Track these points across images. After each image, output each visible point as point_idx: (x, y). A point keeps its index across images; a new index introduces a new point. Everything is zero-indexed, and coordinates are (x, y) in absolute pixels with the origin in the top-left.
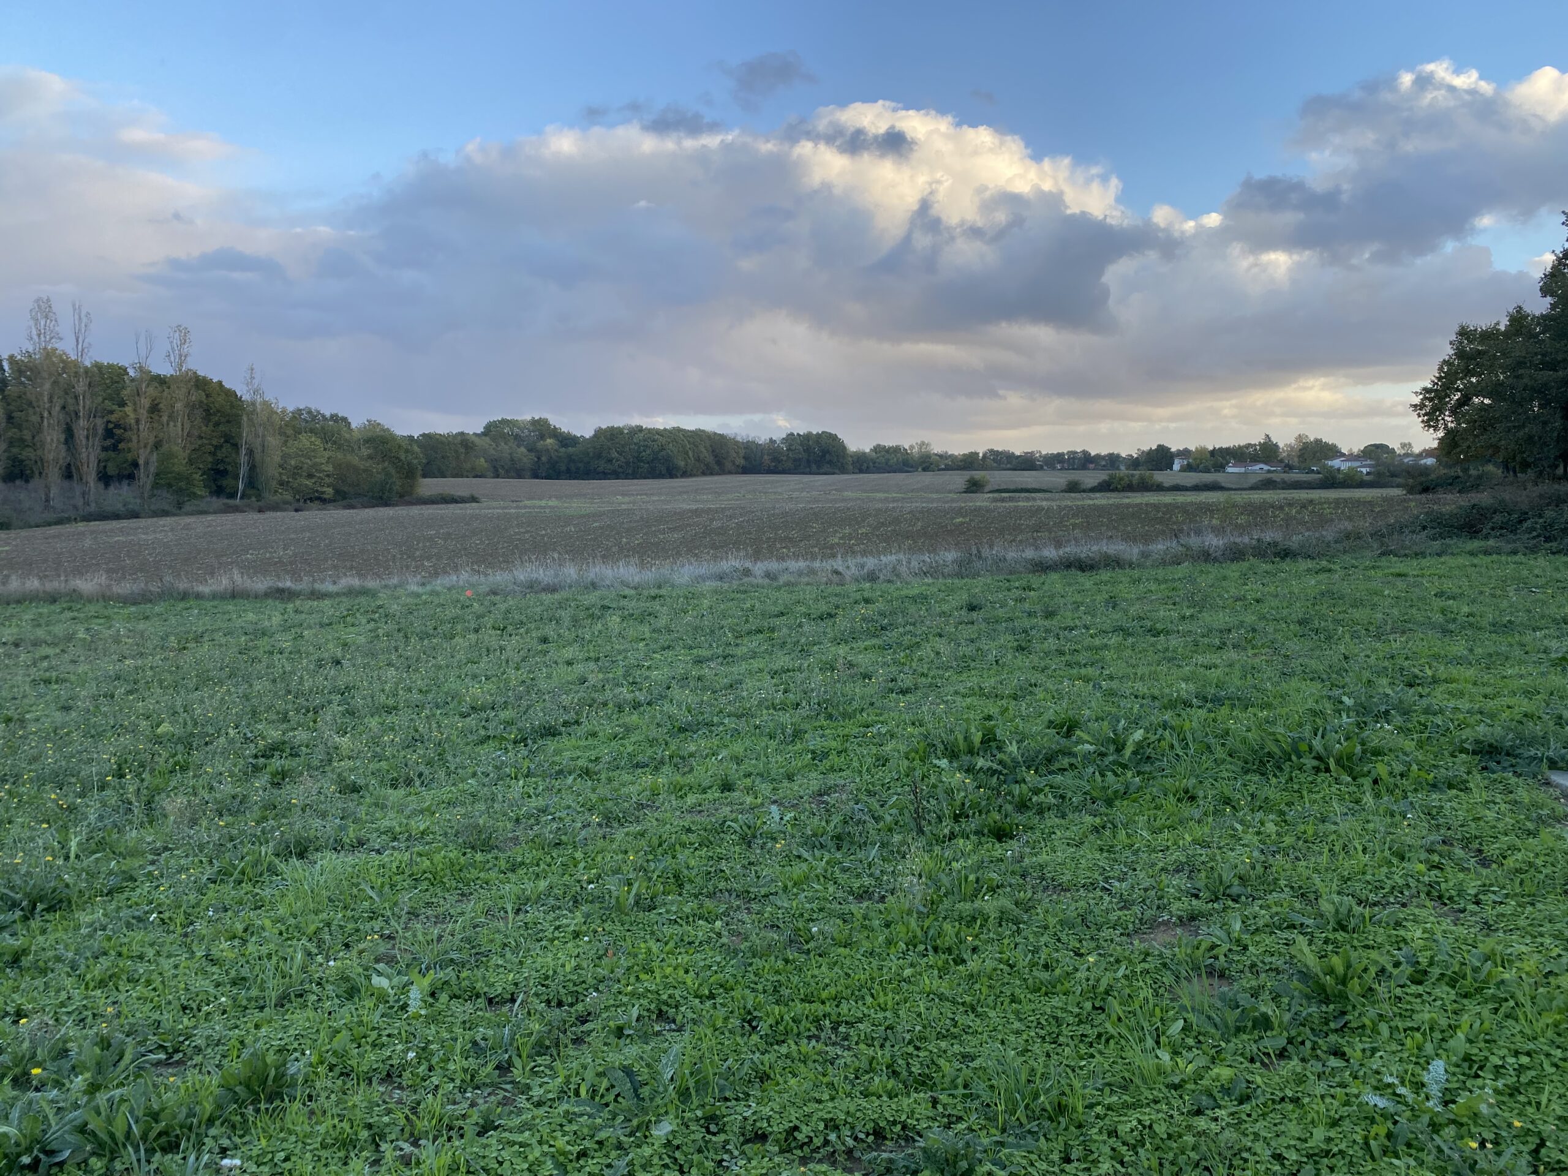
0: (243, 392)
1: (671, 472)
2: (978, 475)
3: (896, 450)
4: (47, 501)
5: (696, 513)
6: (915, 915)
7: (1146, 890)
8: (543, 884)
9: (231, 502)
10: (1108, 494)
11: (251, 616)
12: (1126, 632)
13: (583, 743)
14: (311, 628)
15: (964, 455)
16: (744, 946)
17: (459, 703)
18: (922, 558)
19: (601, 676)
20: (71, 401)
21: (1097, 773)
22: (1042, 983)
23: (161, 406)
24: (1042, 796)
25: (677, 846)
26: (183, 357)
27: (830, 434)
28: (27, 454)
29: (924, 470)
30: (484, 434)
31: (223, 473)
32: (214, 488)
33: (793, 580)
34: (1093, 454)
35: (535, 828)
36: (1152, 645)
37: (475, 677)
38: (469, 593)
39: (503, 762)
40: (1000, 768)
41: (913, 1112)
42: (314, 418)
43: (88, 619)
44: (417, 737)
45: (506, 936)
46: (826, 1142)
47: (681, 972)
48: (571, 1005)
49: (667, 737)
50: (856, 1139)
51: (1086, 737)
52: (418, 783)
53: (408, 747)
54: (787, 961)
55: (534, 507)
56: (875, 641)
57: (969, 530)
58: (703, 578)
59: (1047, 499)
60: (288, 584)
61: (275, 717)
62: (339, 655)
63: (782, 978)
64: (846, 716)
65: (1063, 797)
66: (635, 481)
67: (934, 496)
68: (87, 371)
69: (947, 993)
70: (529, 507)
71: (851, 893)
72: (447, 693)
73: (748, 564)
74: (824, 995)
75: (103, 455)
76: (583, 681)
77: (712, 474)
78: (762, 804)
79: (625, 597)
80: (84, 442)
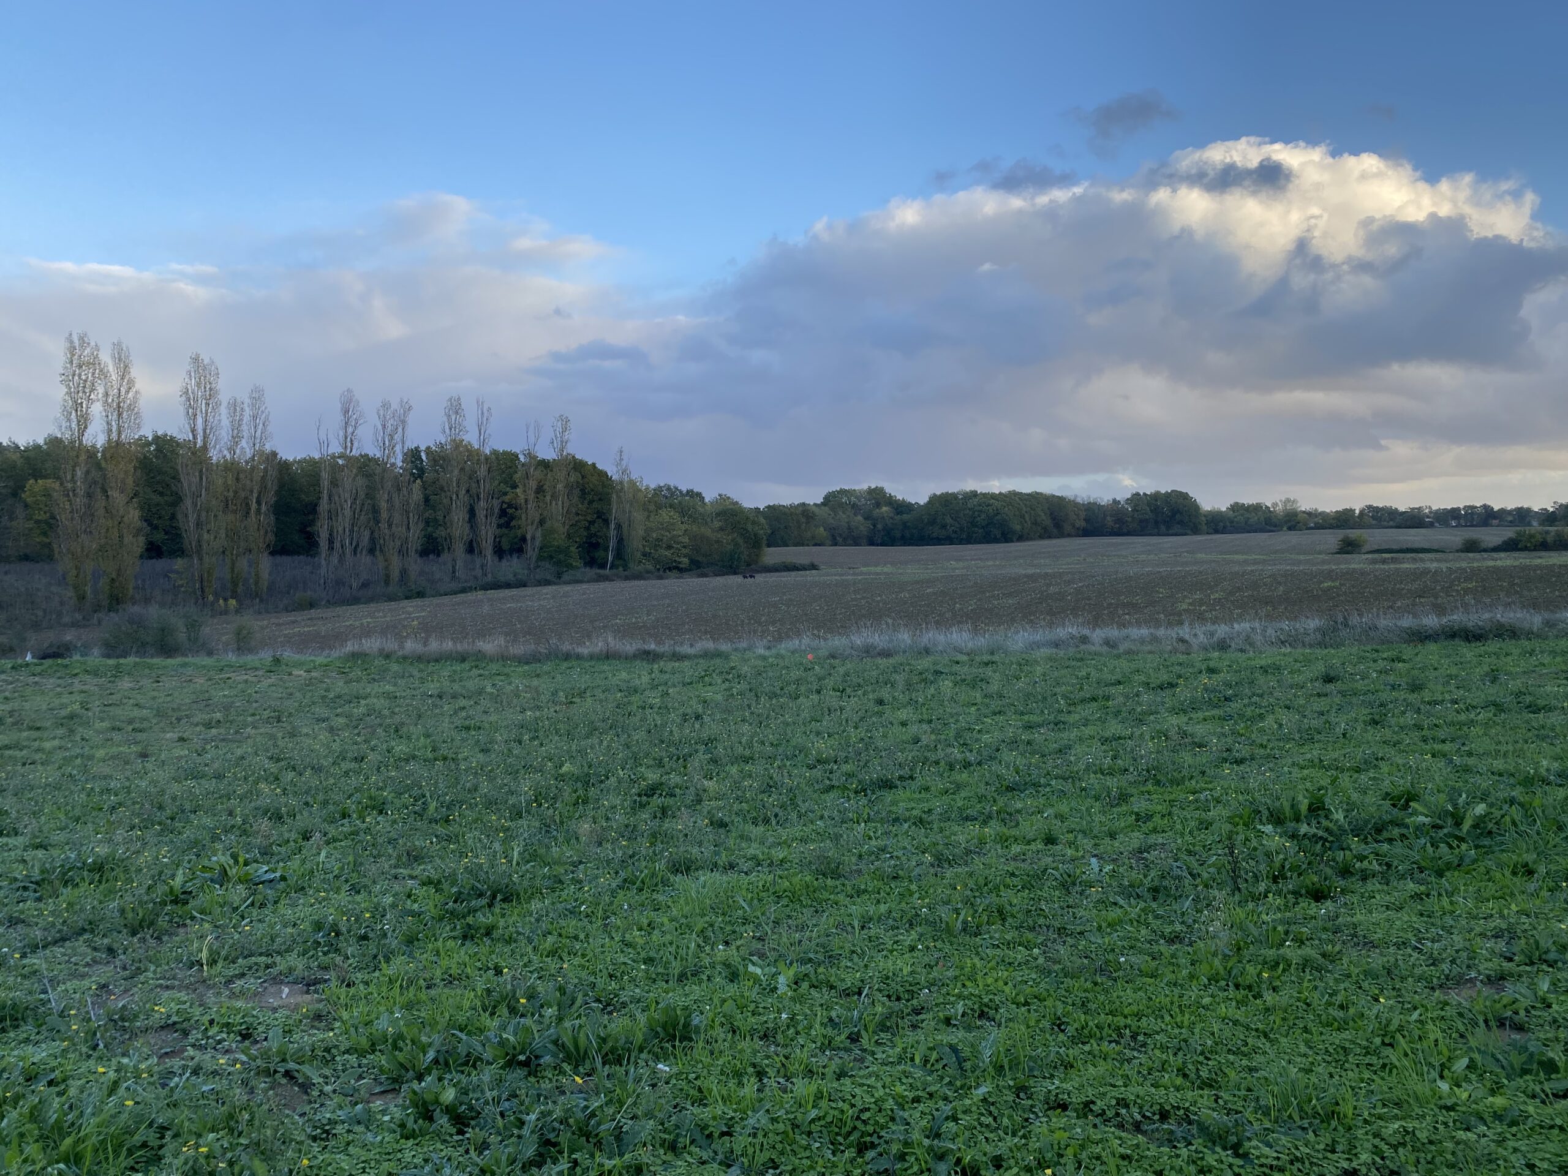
0: (612, 471)
1: (1007, 536)
2: (1354, 534)
3: (1257, 508)
4: (454, 572)
5: (1032, 578)
6: (1220, 957)
7: (1457, 951)
8: (883, 908)
9: (601, 572)
10: (1516, 554)
11: (624, 675)
12: (1499, 708)
13: (917, 796)
14: (674, 686)
15: (1337, 512)
16: (1057, 967)
17: (806, 756)
18: (1279, 625)
19: (933, 737)
20: (474, 485)
21: (1428, 845)
22: (1335, 1020)
23: (545, 487)
24: (1366, 863)
25: (1002, 887)
26: (564, 444)
27: (1181, 493)
28: (441, 532)
29: (1290, 529)
30: (823, 504)
31: (595, 546)
32: (588, 559)
33: (1133, 648)
34: (1496, 508)
35: (876, 863)
36: (1527, 722)
37: (818, 734)
38: (810, 657)
39: (845, 809)
40: (1325, 835)
41: (1195, 1102)
42: (672, 494)
43: (491, 676)
44: (771, 783)
45: (854, 945)
46: (1118, 1114)
47: (1001, 983)
48: (908, 1001)
49: (995, 795)
50: (1144, 1116)
51: (1420, 809)
52: (774, 823)
53: (764, 792)
54: (1096, 984)
55: (869, 574)
56: (1216, 712)
57: (1338, 595)
58: (1038, 645)
59: (1438, 560)
60: (653, 646)
61: (651, 762)
62: (700, 711)
63: (1090, 996)
64: (1176, 782)
65: (1388, 865)
66: (970, 546)
67: (1302, 557)
68: (487, 458)
69: (1242, 1019)
70: (865, 574)
71: (1163, 936)
72: (795, 747)
73: (1086, 632)
74: (1126, 1012)
75: (498, 531)
76: (916, 741)
77: (1050, 537)
78: (1083, 857)
79: (958, 663)
80: (484, 519)
